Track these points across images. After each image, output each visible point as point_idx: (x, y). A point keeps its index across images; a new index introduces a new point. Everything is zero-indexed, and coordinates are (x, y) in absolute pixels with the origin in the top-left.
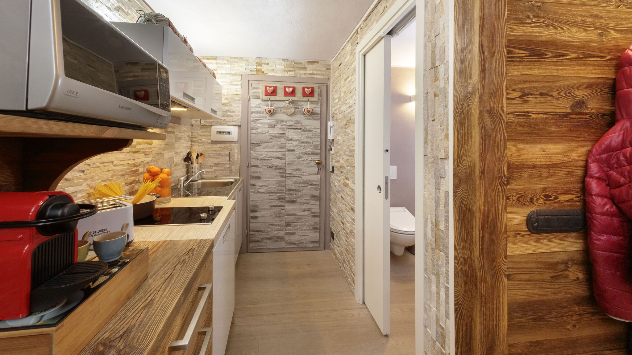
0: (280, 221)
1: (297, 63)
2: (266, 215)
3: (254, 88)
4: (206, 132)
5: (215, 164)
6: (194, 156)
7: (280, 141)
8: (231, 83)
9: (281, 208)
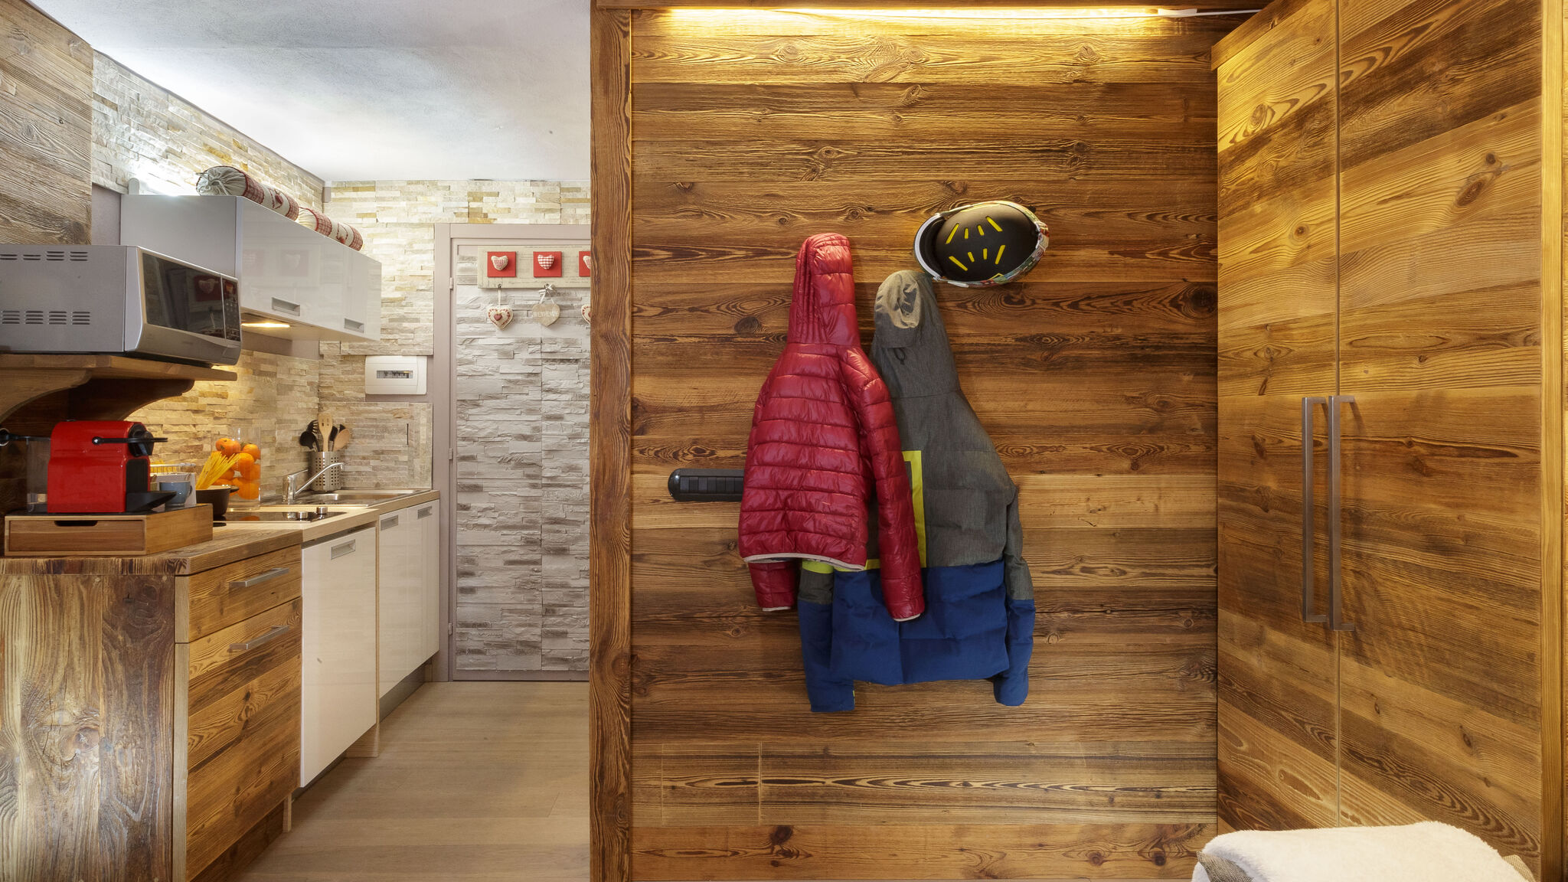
0: (529, 600)
1: (568, 190)
2: (494, 585)
3: (463, 259)
4: (353, 372)
5: (376, 452)
6: (325, 432)
7: (527, 394)
8: (409, 249)
9: (532, 567)
